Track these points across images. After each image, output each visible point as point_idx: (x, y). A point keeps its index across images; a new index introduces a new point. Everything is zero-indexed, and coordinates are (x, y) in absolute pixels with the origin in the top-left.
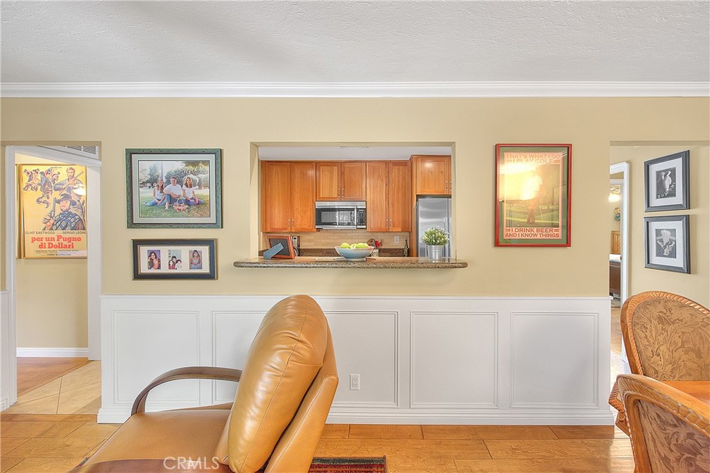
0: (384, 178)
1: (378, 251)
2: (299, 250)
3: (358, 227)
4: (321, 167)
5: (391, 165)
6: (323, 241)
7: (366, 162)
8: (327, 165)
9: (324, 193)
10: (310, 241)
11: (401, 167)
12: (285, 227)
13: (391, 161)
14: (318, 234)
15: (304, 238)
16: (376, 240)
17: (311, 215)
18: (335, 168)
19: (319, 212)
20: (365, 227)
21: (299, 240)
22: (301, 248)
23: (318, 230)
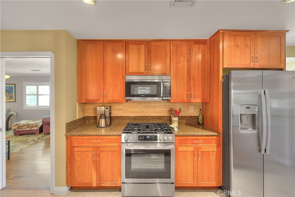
0: (186, 55)
1: (177, 119)
2: (110, 117)
3: (164, 98)
4: (130, 46)
5: (192, 43)
6: (130, 110)
7: (170, 41)
8: (136, 44)
9: (133, 68)
10: (120, 110)
11: (201, 45)
12: (98, 99)
13: (191, 40)
14: (127, 104)
15: (115, 107)
16: (175, 109)
17: (121, 88)
18: (143, 46)
19: (129, 85)
20: (169, 98)
21: (110, 110)
22: (112, 115)
23: (127, 101)
